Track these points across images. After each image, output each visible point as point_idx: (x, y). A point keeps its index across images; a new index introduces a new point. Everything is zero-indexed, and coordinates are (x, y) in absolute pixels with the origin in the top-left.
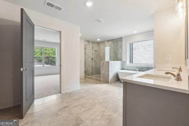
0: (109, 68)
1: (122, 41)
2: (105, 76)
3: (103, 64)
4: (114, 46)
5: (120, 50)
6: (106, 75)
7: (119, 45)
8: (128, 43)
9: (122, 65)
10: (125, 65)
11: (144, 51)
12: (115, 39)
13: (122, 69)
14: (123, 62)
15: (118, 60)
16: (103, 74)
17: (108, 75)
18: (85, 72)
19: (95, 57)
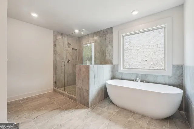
0: (89, 79)
1: (112, 33)
2: (83, 93)
3: (80, 70)
4: (101, 41)
5: (110, 47)
6: (84, 91)
7: (108, 40)
8: (122, 35)
9: (112, 72)
10: (118, 71)
11: (136, 53)
12: (102, 31)
13: (113, 78)
14: (114, 65)
15: (106, 63)
16: (80, 89)
17: (88, 91)
18: (55, 82)
19: (73, 59)
